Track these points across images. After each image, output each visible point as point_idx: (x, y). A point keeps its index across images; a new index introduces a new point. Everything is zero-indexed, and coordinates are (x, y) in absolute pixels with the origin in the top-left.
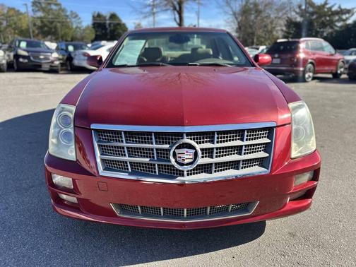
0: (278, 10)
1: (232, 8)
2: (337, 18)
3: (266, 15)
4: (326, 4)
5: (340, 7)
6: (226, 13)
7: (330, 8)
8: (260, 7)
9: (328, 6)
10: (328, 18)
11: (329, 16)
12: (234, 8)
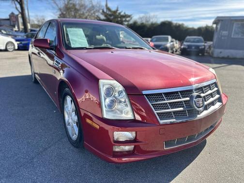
0: (89, 11)
1: (57, 5)
2: (124, 19)
3: (82, 13)
4: (117, 10)
5: (125, 13)
6: (54, 8)
7: (120, 13)
8: (77, 7)
9: (119, 12)
10: (119, 19)
11: (120, 18)
12: (59, 5)
